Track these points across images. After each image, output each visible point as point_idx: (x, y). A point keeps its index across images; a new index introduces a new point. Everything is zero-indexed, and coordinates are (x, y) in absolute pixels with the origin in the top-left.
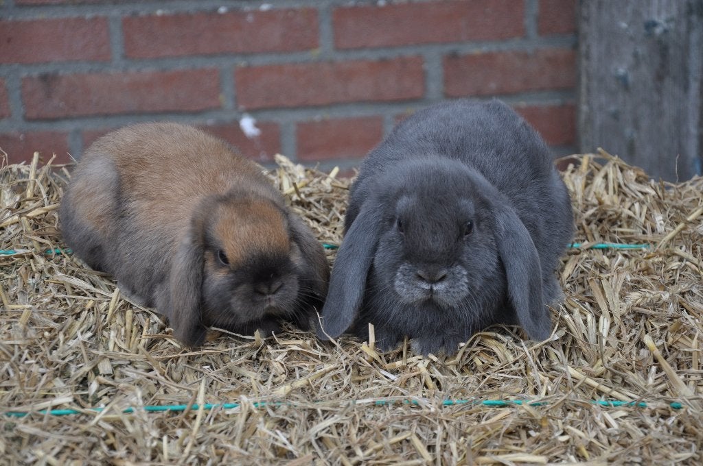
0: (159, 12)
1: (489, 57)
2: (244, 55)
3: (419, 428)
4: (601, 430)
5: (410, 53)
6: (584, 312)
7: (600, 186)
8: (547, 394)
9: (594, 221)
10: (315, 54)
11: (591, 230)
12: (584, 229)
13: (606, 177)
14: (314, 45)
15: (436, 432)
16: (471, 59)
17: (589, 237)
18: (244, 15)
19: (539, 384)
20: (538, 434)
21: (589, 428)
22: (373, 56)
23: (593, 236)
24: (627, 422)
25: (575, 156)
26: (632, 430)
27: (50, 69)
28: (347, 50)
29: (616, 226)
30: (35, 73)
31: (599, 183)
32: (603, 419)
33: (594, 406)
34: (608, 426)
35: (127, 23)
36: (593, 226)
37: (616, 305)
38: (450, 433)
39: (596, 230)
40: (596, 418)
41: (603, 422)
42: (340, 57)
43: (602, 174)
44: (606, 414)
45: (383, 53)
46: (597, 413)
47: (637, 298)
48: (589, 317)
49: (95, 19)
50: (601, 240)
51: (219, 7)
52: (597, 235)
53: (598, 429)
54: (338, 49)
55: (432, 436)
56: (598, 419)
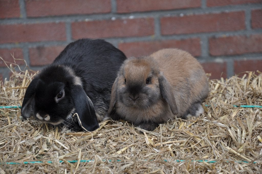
0: (87, 20)
1: (229, 38)
2: (122, 38)
3: (164, 169)
4: (237, 171)
5: (194, 37)
6: (237, 128)
7: (255, 83)
8: (218, 158)
9: (250, 97)
10: (152, 37)
11: (249, 100)
12: (246, 100)
13: (258, 80)
14: (152, 33)
15: (171, 170)
16: (222, 39)
17: (248, 103)
18: (122, 21)
19: (215, 155)
20: (211, 171)
21: (231, 170)
22: (178, 38)
23: (249, 102)
24: (247, 168)
25: (247, 72)
26: (248, 171)
27: (41, 44)
28: (166, 36)
29: (259, 99)
30: (35, 46)
31: (255, 82)
32: (238, 167)
33: (235, 162)
34: (240, 169)
35: (73, 25)
36: (250, 99)
37: (251, 127)
38: (177, 171)
39: (251, 100)
40: (235, 166)
41: (238, 168)
42: (164, 39)
43: (256, 79)
44: (240, 165)
45: (182, 37)
46: (236, 165)
47: (260, 124)
48: (238, 130)
49: (60, 23)
50: (253, 104)
51: (112, 17)
52: (251, 102)
53: (235, 170)
54: (163, 35)
55: (170, 172)
56: (236, 167)
